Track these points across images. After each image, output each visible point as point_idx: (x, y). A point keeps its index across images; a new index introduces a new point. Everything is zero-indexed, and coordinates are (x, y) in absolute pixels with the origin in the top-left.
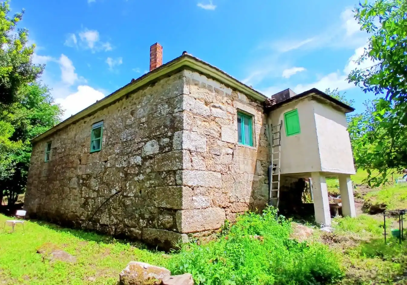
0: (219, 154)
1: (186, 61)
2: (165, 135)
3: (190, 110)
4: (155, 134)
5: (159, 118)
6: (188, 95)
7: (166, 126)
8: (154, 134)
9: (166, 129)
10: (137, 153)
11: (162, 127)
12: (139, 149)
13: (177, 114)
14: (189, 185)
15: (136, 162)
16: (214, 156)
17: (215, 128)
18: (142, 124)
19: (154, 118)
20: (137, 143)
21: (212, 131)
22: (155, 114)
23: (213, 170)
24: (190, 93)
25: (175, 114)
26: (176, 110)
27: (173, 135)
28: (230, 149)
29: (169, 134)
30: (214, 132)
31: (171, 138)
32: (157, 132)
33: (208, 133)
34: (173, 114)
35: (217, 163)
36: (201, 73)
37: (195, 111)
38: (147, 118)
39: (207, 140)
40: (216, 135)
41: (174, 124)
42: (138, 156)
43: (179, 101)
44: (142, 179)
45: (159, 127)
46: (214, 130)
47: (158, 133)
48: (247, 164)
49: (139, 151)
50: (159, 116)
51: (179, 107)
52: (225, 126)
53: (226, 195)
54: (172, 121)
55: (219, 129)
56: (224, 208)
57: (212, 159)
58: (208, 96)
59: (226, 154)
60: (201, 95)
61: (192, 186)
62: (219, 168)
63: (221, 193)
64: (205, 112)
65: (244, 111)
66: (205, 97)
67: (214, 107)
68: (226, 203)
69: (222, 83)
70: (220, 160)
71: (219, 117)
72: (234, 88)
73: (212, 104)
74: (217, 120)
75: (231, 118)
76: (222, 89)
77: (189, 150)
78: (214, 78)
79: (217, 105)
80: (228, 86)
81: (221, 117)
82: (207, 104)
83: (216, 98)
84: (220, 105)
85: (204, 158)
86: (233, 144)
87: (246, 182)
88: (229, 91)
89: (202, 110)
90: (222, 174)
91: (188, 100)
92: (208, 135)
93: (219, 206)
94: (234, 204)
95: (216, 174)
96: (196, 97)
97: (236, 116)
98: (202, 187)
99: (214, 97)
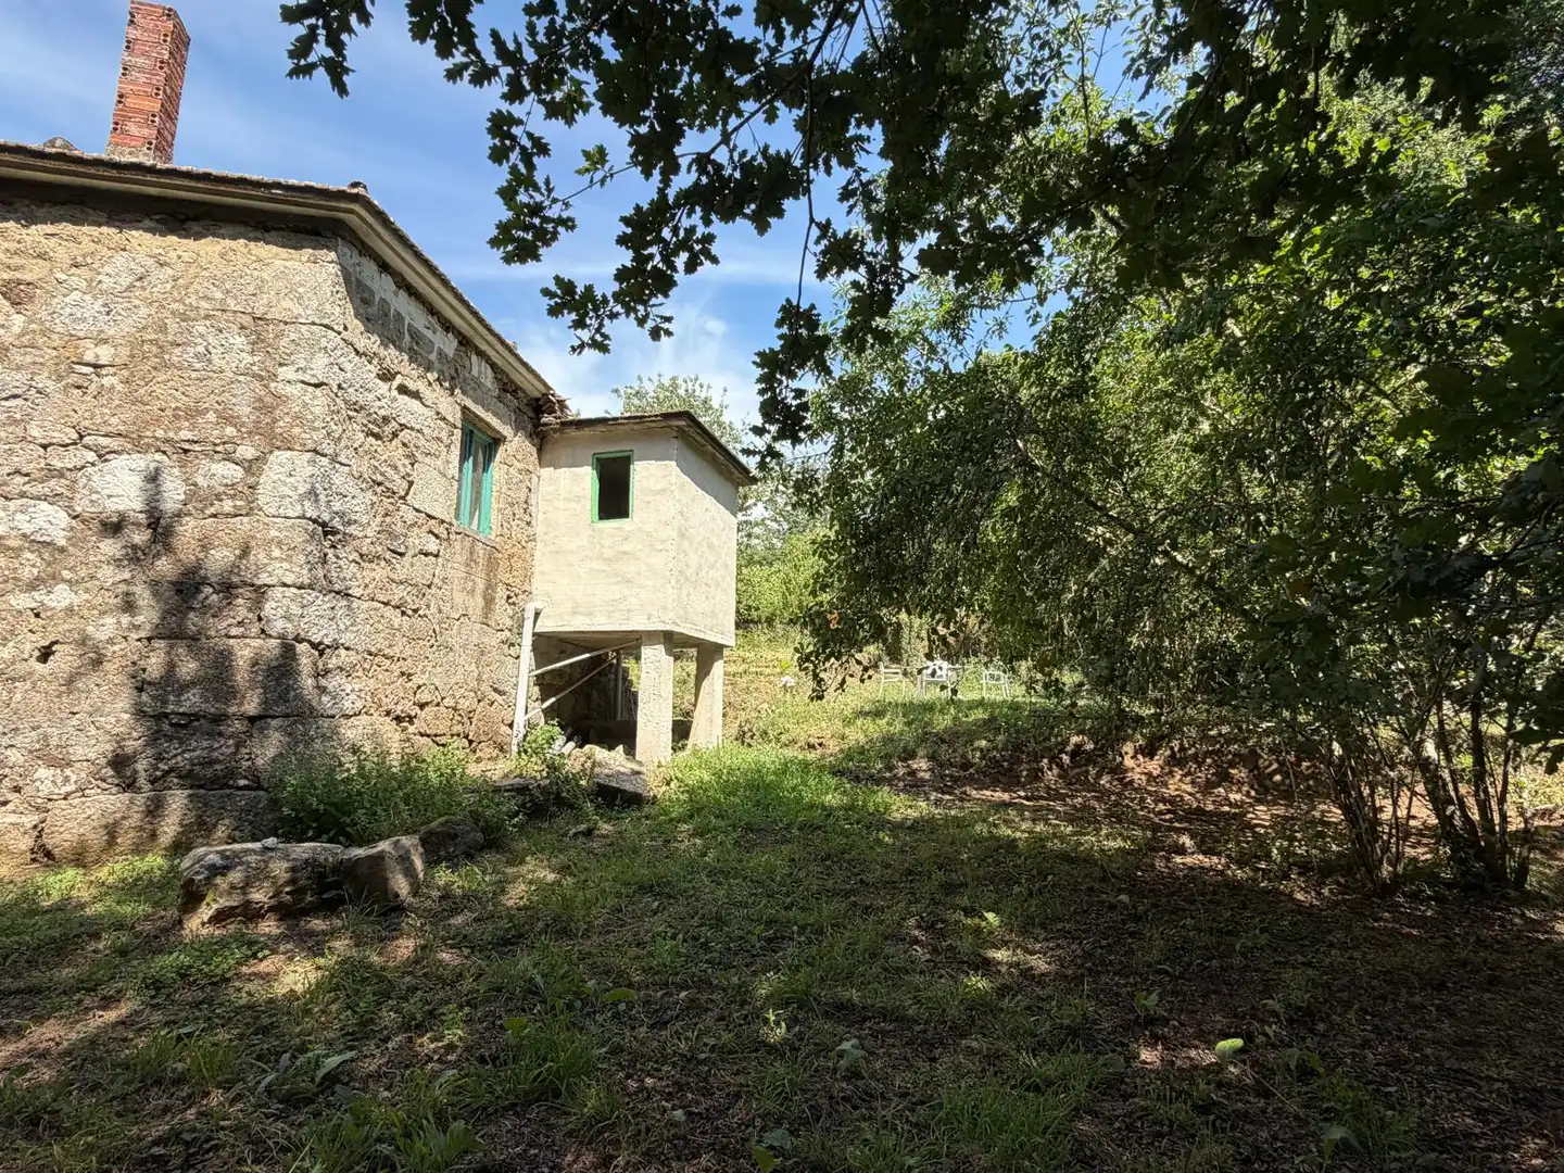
0: (402, 550)
1: (352, 212)
2: (218, 449)
3: (339, 386)
4: (171, 434)
5: (194, 375)
6: (339, 333)
7: (227, 418)
8: (160, 433)
9: (230, 431)
10: (38, 489)
11: (211, 416)
12: (53, 473)
13: (289, 389)
14: (313, 639)
15: (27, 528)
16: (388, 555)
17: (399, 464)
18: (91, 370)
19: (166, 366)
20: (45, 447)
21: (390, 472)
22: (177, 351)
23: (381, 598)
24: (346, 328)
25: (280, 385)
26: (286, 373)
27: (261, 459)
28: (433, 539)
29: (246, 451)
30: (396, 477)
31: (252, 467)
32: (180, 429)
33: (379, 478)
34: (273, 385)
35: (395, 577)
36: (385, 267)
37: (353, 395)
38: (124, 352)
39: (375, 498)
40: (400, 486)
41: (275, 421)
42: (44, 505)
43: (302, 343)
44: (65, 603)
45: (193, 414)
46: (396, 468)
47: (185, 434)
48: (472, 592)
49: (55, 485)
50: (198, 366)
51: (302, 364)
52: (427, 460)
53: (411, 680)
54: (262, 407)
55: (409, 469)
56: (398, 719)
57: (383, 563)
58: (392, 351)
59: (421, 552)
60: (371, 343)
61: (321, 643)
62: (398, 593)
63: (397, 673)
64: (378, 403)
65: (481, 420)
66: (382, 352)
67: (403, 390)
68: (406, 707)
69: (432, 311)
70: (403, 569)
71: (412, 429)
72: (464, 337)
73: (399, 380)
74: (405, 435)
75: (444, 435)
76: (429, 334)
77: (324, 525)
78: (412, 292)
79: (412, 386)
80: (448, 327)
81: (418, 427)
82: (386, 376)
83: (411, 360)
84: (420, 386)
85: (361, 556)
86: (443, 522)
87: (464, 646)
88: (449, 345)
89: (371, 396)
90: (403, 613)
91: (339, 353)
92: (379, 484)
93: (388, 713)
94: (427, 709)
95: (388, 612)
96: (360, 346)
97: (458, 433)
98: (347, 649)
99: (406, 357)
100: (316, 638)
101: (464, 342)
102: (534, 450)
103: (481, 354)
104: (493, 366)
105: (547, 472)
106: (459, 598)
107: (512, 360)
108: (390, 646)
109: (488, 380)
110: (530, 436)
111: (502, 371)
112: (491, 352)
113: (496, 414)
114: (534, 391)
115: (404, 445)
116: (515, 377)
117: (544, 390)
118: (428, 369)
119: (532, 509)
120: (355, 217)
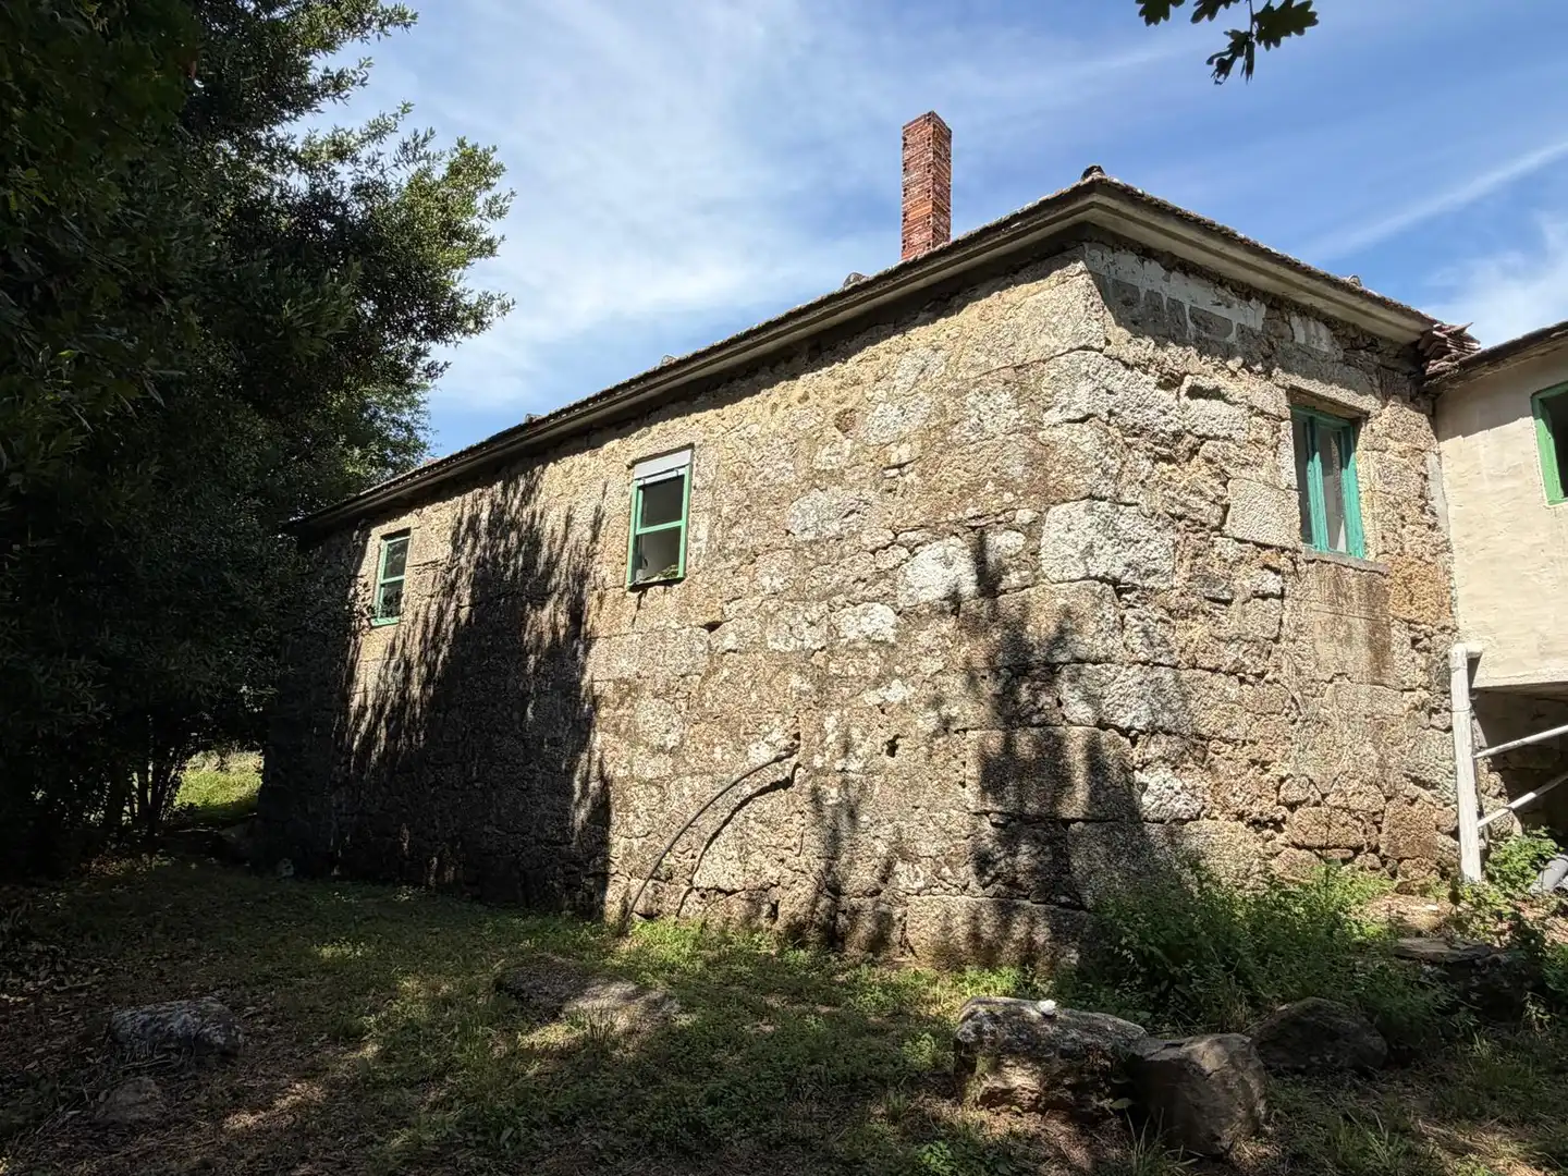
0: (1227, 596)
1: (1092, 205)
2: (1001, 518)
3: (1111, 413)
4: (960, 515)
5: (972, 448)
6: (1101, 351)
7: (1005, 484)
8: (951, 516)
9: (1008, 497)
10: (873, 592)
11: (990, 487)
12: (882, 575)
13: (1057, 433)
14: (1119, 723)
15: (869, 630)
16: (1207, 606)
17: (1204, 487)
18: (896, 471)
19: (950, 446)
20: (873, 552)
21: (1194, 500)
22: (956, 430)
23: (1206, 664)
24: (1108, 342)
25: (1047, 433)
26: (1053, 416)
27: (1038, 521)
28: (1272, 575)
29: (1025, 515)
30: (1203, 504)
31: (1032, 530)
32: (966, 507)
33: (1179, 510)
34: (1040, 434)
35: (1222, 633)
36: (1146, 253)
37: (1128, 418)
38: (917, 445)
39: (1177, 537)
40: (1212, 514)
41: (1047, 473)
42: (878, 606)
43: (1063, 376)
44: (900, 698)
45: (975, 487)
46: (1201, 493)
47: (971, 512)
48: (1348, 639)
49: (884, 586)
50: (973, 438)
51: (1065, 401)
52: (1246, 473)
53: (1268, 770)
54: (1034, 461)
55: (1220, 490)
56: (1258, 824)
57: (1201, 618)
58: (1173, 349)
59: (1256, 595)
60: (1145, 348)
61: (1131, 728)
62: (1229, 656)
63: (1245, 762)
64: (1163, 418)
65: (1322, 399)
66: (1160, 355)
67: (1195, 392)
68: (1266, 807)
69: (1219, 280)
70: (1230, 621)
71: (1216, 438)
72: (1275, 298)
73: (1188, 382)
74: (1208, 448)
75: (1265, 434)
76: (1222, 312)
77: (1115, 582)
78: (1188, 268)
79: (1207, 384)
80: (1247, 292)
81: (1224, 433)
82: (1170, 382)
83: (1201, 353)
84: (1220, 380)
85: (1170, 612)
86: (1283, 550)
87: (1348, 718)
88: (1253, 316)
89: (1152, 413)
90: (1242, 681)
91: (1103, 373)
92: (1181, 518)
93: (1240, 817)
94: (1300, 811)
95: (1219, 681)
96: (1129, 357)
97: (1287, 428)
98: (1168, 733)
99: (1193, 351)
100: (1124, 722)
101: (1277, 304)
102: (1423, 419)
103: (1305, 312)
104: (1329, 322)
105: (1449, 446)
106: (1326, 650)
107: (1354, 301)
108: (1229, 726)
109: (1324, 341)
110: (1412, 401)
111: (1346, 324)
112: (1319, 303)
113: (1345, 385)
114: (1406, 331)
115: (1209, 461)
116: (1367, 324)
117: (1422, 328)
118: (1228, 354)
119: (1437, 505)
120: (1098, 210)
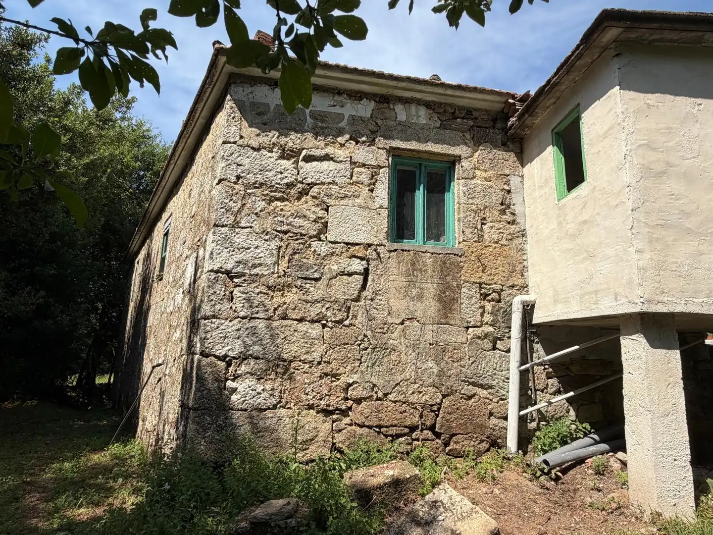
0: (316, 275)
3: (238, 177)
6: (235, 143)
12: (183, 273)
14: (218, 353)
16: (299, 283)
17: (309, 213)
21: (298, 221)
23: (294, 317)
24: (241, 137)
28: (358, 261)
30: (305, 223)
31: (205, 246)
33: (285, 228)
35: (309, 298)
37: (252, 178)
39: (281, 244)
40: (312, 228)
41: (210, 214)
46: (305, 217)
47: (198, 238)
48: (419, 298)
51: (217, 174)
52: (344, 201)
53: (338, 379)
55: (321, 214)
56: (327, 412)
57: (294, 290)
58: (293, 136)
59: (342, 273)
60: (272, 136)
61: (226, 356)
62: (314, 311)
63: (319, 374)
64: (280, 176)
65: (419, 152)
66: (283, 140)
67: (310, 159)
68: (334, 401)
69: (338, 92)
70: (317, 291)
71: (323, 183)
72: (382, 96)
73: (304, 153)
74: (315, 190)
75: (365, 178)
76: (337, 110)
77: (227, 272)
79: (319, 153)
80: (359, 96)
81: (329, 180)
82: (287, 154)
83: (316, 135)
84: (329, 150)
85: (269, 288)
86: (370, 245)
87: (414, 346)
88: (364, 108)
89: (270, 174)
90: (324, 326)
91: (235, 156)
92: (285, 232)
93: (310, 407)
94: (364, 403)
95: (303, 327)
96: (255, 144)
97: (385, 171)
98: (257, 358)
99: (309, 135)
100: (221, 353)
101: (384, 100)
103: (407, 101)
104: (427, 104)
105: (527, 170)
106: (399, 305)
107: (441, 90)
108: (308, 353)
109: (423, 117)
111: (443, 104)
112: (417, 95)
113: (440, 141)
115: (314, 197)
116: (461, 103)
118: (340, 133)
